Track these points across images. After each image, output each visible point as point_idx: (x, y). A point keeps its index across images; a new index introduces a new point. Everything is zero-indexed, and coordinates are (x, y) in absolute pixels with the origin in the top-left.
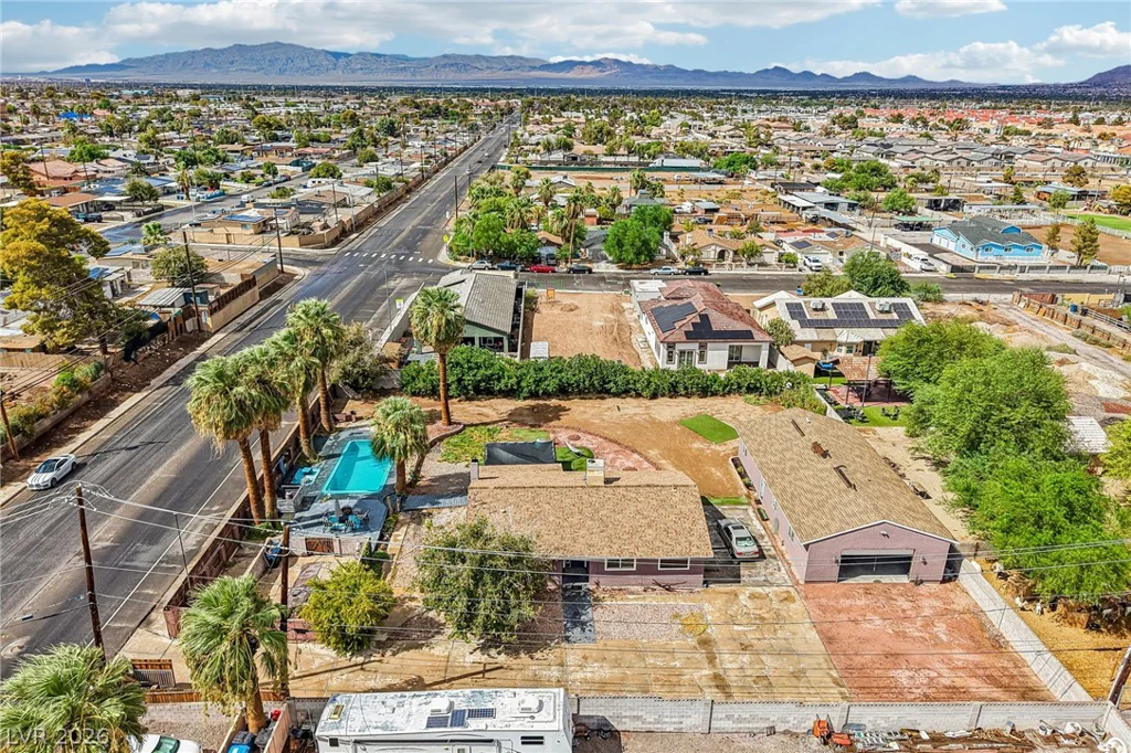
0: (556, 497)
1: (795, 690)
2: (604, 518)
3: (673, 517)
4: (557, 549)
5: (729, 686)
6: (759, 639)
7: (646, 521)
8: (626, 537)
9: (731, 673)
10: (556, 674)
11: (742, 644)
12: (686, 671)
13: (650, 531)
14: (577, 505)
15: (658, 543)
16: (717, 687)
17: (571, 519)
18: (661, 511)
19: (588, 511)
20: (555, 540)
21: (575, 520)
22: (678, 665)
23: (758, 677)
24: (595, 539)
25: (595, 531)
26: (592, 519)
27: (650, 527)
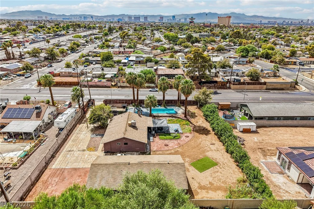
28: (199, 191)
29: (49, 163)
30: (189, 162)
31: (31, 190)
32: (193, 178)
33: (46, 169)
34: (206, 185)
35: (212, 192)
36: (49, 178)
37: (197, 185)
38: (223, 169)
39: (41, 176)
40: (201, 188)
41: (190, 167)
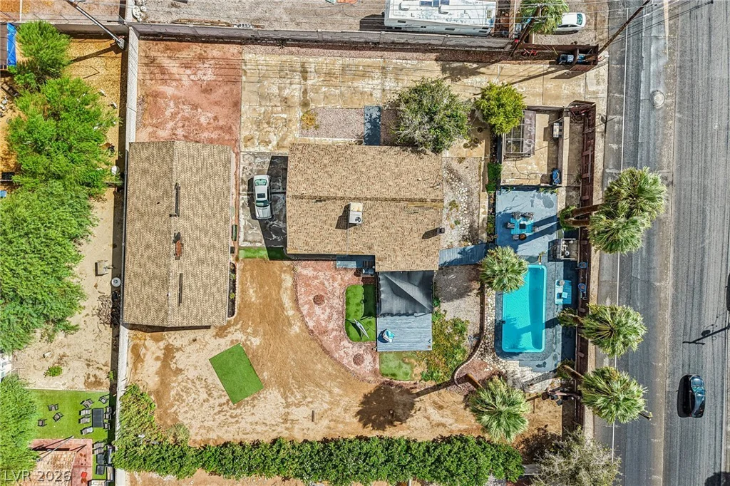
0: (384, 190)
1: (269, 68)
2: (353, 173)
3: (309, 172)
4: (384, 152)
5: (301, 72)
6: (276, 106)
7: (327, 169)
8: (341, 159)
9: (297, 81)
10: (387, 84)
11: (286, 103)
12: (320, 84)
13: (326, 162)
14: (371, 183)
15: (322, 153)
16: (307, 72)
17: (375, 173)
18: (315, 176)
19: (364, 178)
20: (386, 158)
21: (373, 172)
22: (323, 88)
23: (284, 78)
24: (361, 157)
25: (361, 164)
26: (362, 172)
27: (325, 165)
28: (162, 344)
29: (259, 44)
30: (248, 343)
31: (181, 41)
32: (195, 340)
33: (241, 44)
34: (174, 361)
35: (158, 367)
36: (212, 62)
37: (177, 344)
38: (217, 409)
39: (221, 43)
40: (169, 351)
41: (229, 343)
